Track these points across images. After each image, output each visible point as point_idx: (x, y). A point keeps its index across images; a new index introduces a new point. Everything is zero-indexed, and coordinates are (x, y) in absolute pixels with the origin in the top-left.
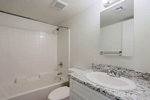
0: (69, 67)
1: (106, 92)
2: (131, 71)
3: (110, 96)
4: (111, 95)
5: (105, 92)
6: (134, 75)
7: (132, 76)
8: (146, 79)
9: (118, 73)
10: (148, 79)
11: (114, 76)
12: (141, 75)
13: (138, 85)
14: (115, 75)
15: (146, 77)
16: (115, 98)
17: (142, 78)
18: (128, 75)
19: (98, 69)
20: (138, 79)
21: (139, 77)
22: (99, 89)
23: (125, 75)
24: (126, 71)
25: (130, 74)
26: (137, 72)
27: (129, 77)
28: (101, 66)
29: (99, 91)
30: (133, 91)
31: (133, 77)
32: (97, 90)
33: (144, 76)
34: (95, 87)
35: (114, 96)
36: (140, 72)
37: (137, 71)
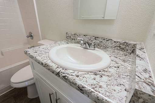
0: (41, 39)
1: (67, 77)
2: (109, 40)
3: (71, 84)
4: (73, 83)
5: (65, 78)
6: (111, 46)
7: (108, 47)
8: (122, 49)
9: (93, 44)
10: (125, 49)
11: (88, 48)
12: (118, 45)
13: (113, 58)
14: (90, 47)
15: (124, 47)
16: (77, 87)
17: (119, 48)
18: (105, 45)
19: (72, 39)
20: (115, 49)
21: (115, 48)
22: (59, 73)
23: (101, 46)
24: (103, 41)
25: (107, 45)
26: (115, 42)
27: (105, 48)
28: (76, 35)
29: (59, 76)
30: (105, 70)
31: (110, 48)
32: (57, 75)
33: (121, 46)
34: (54, 70)
35: (76, 84)
36: (118, 41)
37: (115, 40)
